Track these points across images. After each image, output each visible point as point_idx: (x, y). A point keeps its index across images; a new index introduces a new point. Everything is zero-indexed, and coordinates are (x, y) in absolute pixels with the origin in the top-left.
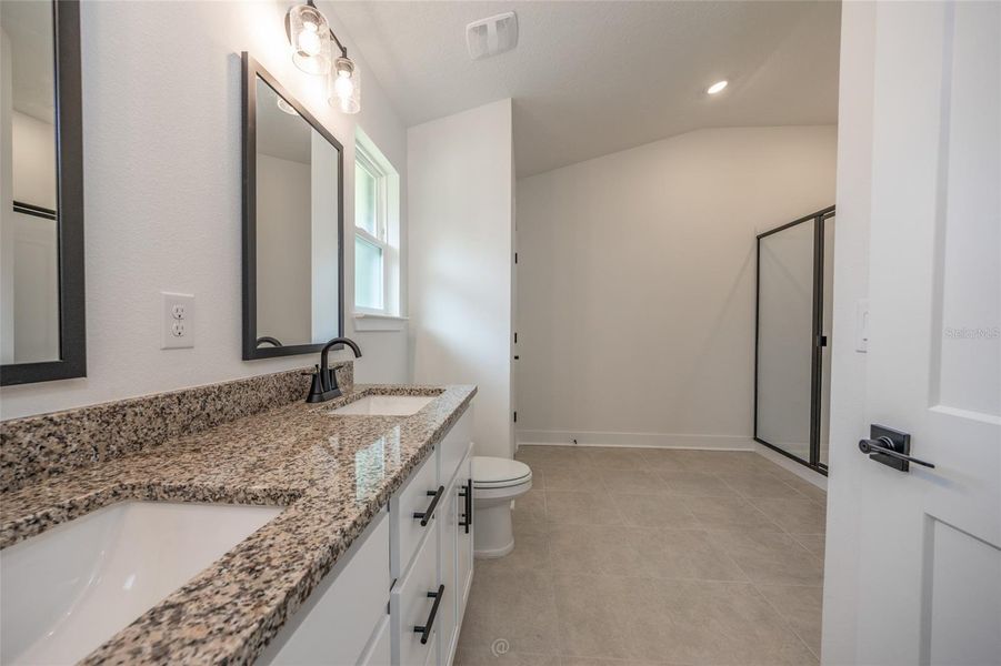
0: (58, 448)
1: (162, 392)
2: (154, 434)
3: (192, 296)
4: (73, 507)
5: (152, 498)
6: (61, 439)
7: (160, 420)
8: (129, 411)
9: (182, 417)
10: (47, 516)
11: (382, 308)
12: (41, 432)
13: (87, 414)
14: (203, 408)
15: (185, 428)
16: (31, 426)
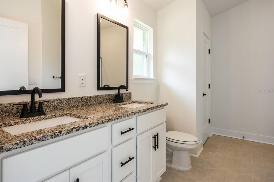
0: (60, 105)
1: (78, 96)
2: (76, 105)
3: (85, 75)
4: (59, 115)
5: (71, 116)
6: (61, 103)
7: (77, 102)
8: (72, 100)
9: (82, 102)
10: (56, 115)
11: (147, 75)
12: (58, 101)
13: (65, 99)
14: (87, 101)
15: (83, 105)
16: (57, 100)
